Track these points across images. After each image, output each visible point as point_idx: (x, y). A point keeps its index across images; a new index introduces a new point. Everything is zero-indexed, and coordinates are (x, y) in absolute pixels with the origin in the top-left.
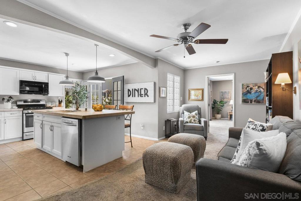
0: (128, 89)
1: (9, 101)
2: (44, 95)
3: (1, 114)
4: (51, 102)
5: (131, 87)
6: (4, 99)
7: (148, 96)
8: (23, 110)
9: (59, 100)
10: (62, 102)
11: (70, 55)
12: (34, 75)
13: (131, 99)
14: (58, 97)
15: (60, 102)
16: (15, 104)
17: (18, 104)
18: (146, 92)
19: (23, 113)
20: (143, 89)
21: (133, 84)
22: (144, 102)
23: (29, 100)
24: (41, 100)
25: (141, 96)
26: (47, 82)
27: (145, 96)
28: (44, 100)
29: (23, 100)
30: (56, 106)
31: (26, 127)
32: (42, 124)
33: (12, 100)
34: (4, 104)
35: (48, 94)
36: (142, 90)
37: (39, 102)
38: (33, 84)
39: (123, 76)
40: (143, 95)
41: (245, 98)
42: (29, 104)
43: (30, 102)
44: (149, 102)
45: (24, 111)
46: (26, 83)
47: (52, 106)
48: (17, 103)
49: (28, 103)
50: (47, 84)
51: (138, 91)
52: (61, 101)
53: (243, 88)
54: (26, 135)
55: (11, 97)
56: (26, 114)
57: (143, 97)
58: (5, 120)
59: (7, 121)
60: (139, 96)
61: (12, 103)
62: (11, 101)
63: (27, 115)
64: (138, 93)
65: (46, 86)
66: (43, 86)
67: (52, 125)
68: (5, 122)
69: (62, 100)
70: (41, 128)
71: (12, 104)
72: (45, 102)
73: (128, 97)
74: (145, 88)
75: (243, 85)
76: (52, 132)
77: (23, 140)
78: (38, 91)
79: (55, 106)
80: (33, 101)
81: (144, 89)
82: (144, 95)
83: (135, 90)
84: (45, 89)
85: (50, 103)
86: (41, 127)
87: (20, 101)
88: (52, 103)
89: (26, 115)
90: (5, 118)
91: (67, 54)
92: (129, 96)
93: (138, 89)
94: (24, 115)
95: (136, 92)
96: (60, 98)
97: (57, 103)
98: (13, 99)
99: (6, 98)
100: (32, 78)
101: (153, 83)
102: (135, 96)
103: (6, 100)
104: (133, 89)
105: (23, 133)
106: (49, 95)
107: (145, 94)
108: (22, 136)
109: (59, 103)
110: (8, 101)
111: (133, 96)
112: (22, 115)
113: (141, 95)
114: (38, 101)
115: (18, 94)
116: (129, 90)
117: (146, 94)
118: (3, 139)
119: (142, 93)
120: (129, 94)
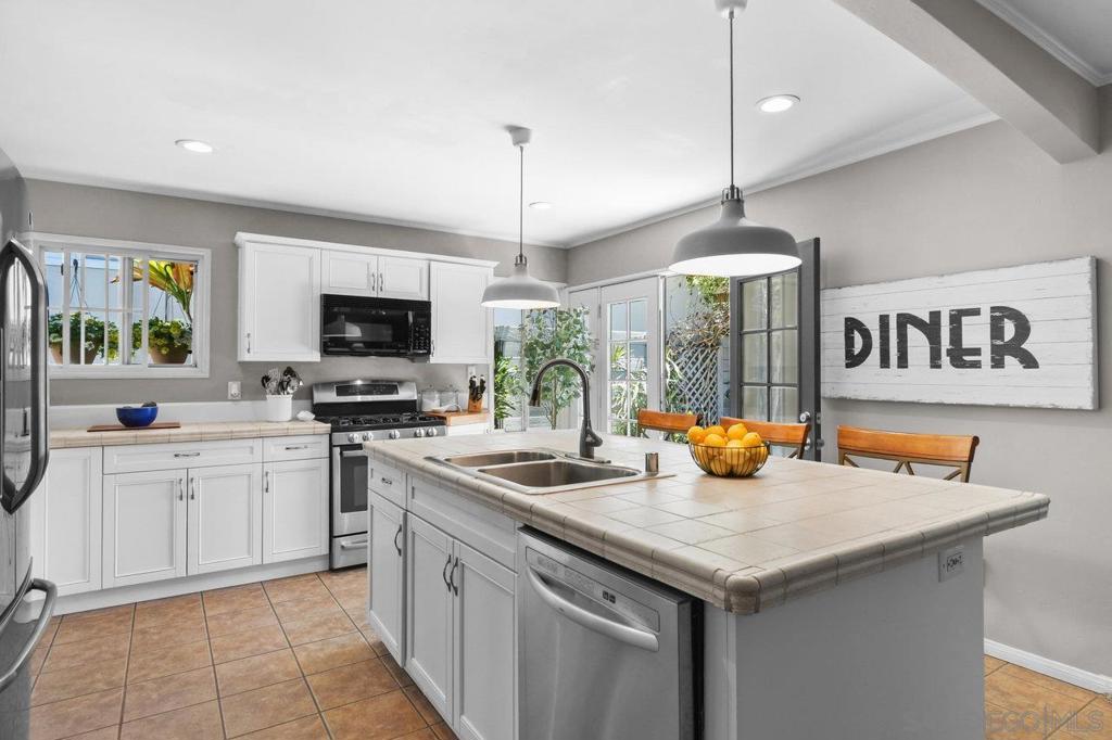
0: (847, 320)
1: (284, 389)
2: (413, 358)
3: (252, 448)
4: (441, 391)
5: (868, 303)
6: (266, 379)
7: (1029, 362)
8: (333, 430)
9: (472, 383)
10: (482, 388)
11: (534, 137)
12: (374, 270)
13: (870, 380)
14: (467, 366)
15: (476, 391)
16: (307, 399)
17: (315, 402)
18: (1009, 333)
19: (331, 446)
20: (976, 312)
21: (883, 285)
22: (993, 404)
23: (359, 382)
24: (401, 382)
25: (959, 363)
26: (426, 300)
27: (998, 363)
28: (413, 380)
29: (336, 383)
30: (457, 411)
31: (342, 512)
32: (403, 529)
33: (294, 382)
34: (265, 399)
35: (429, 352)
36: (965, 320)
37: (392, 393)
38: (374, 312)
39: (817, 241)
40: (977, 352)
42: (359, 398)
43: (362, 393)
44: (1046, 402)
45: (335, 435)
46: (345, 306)
47: (444, 408)
48: (312, 398)
49: (354, 394)
50: (423, 309)
51: (931, 328)
52: (478, 384)
54: (343, 547)
55: (290, 371)
56: (344, 448)
57: (976, 365)
58: (267, 473)
59: (274, 479)
60: (945, 360)
61: (295, 397)
62: (293, 388)
63: (347, 453)
64: (934, 339)
65: (422, 316)
66: (411, 319)
67: (456, 555)
68: (265, 486)
69: (482, 382)
70: (399, 551)
71: (294, 399)
72: (418, 393)
73: (848, 366)
74: (993, 309)
76: (457, 599)
77: (332, 570)
78: (389, 339)
79: (455, 409)
80: (374, 386)
81: (986, 314)
82: (986, 357)
83: (905, 320)
84: (415, 331)
85: (437, 396)
86: (400, 546)
87: (326, 385)
88: (444, 395)
89: (341, 454)
90: (267, 467)
91: (519, 134)
92: (853, 360)
93: (935, 316)
94: (337, 451)
95: (913, 333)
96: (473, 371)
97: (465, 396)
98: (299, 380)
99: (276, 375)
100: (368, 280)
101: (1084, 267)
102: (903, 362)
103: (273, 385)
104: (884, 320)
105: (332, 537)
106: (433, 360)
107: (995, 349)
108: (327, 552)
109: (471, 394)
110: (282, 387)
111: (885, 362)
112: (327, 455)
113: (961, 357)
114: (391, 387)
115: (316, 357)
116: (852, 325)
117: (1011, 351)
118: (259, 563)
119: (967, 343)
120: (856, 352)
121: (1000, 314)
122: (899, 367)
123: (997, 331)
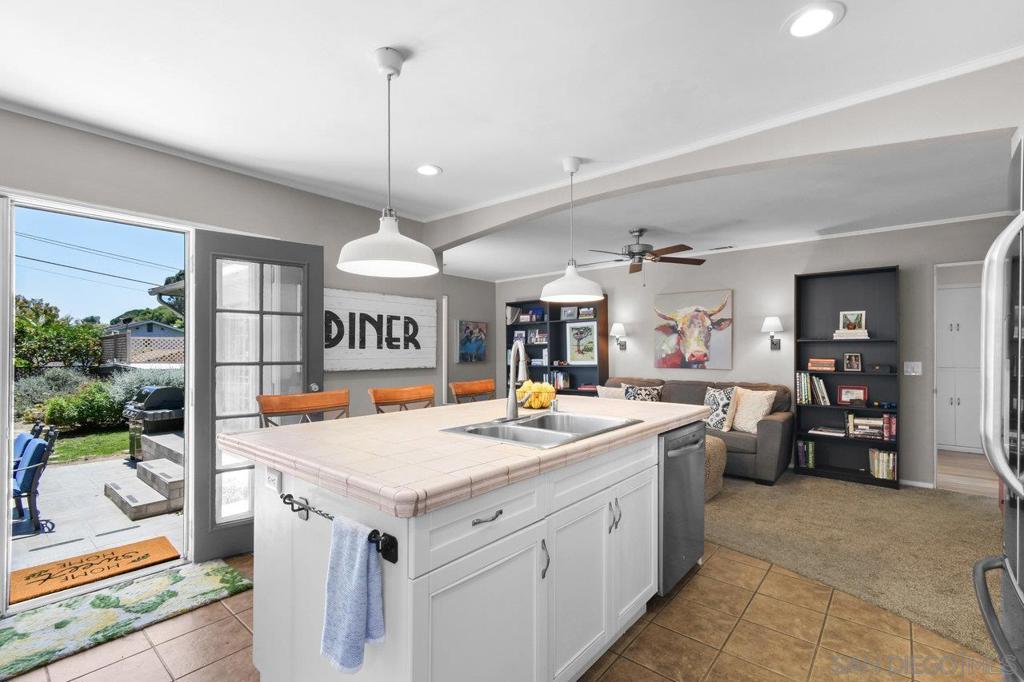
0: (328, 313)
5: (342, 302)
7: (417, 346)
18: (411, 331)
20: (398, 318)
21: (352, 292)
25: (390, 346)
27: (406, 347)
36: (394, 322)
40: (398, 340)
41: (463, 352)
44: (422, 367)
51: (378, 325)
53: (460, 331)
57: (398, 347)
60: (384, 344)
64: (379, 331)
73: (328, 346)
74: (406, 318)
75: (461, 322)
81: (402, 321)
82: (402, 343)
83: (365, 318)
92: (331, 343)
93: (380, 317)
95: (369, 327)
101: (434, 304)
102: (363, 345)
104: (352, 316)
107: (405, 338)
111: (352, 345)
113: (392, 343)
116: (331, 317)
117: (411, 340)
119: (394, 335)
120: (333, 336)
121: (409, 321)
122: (361, 347)
123: (406, 330)
